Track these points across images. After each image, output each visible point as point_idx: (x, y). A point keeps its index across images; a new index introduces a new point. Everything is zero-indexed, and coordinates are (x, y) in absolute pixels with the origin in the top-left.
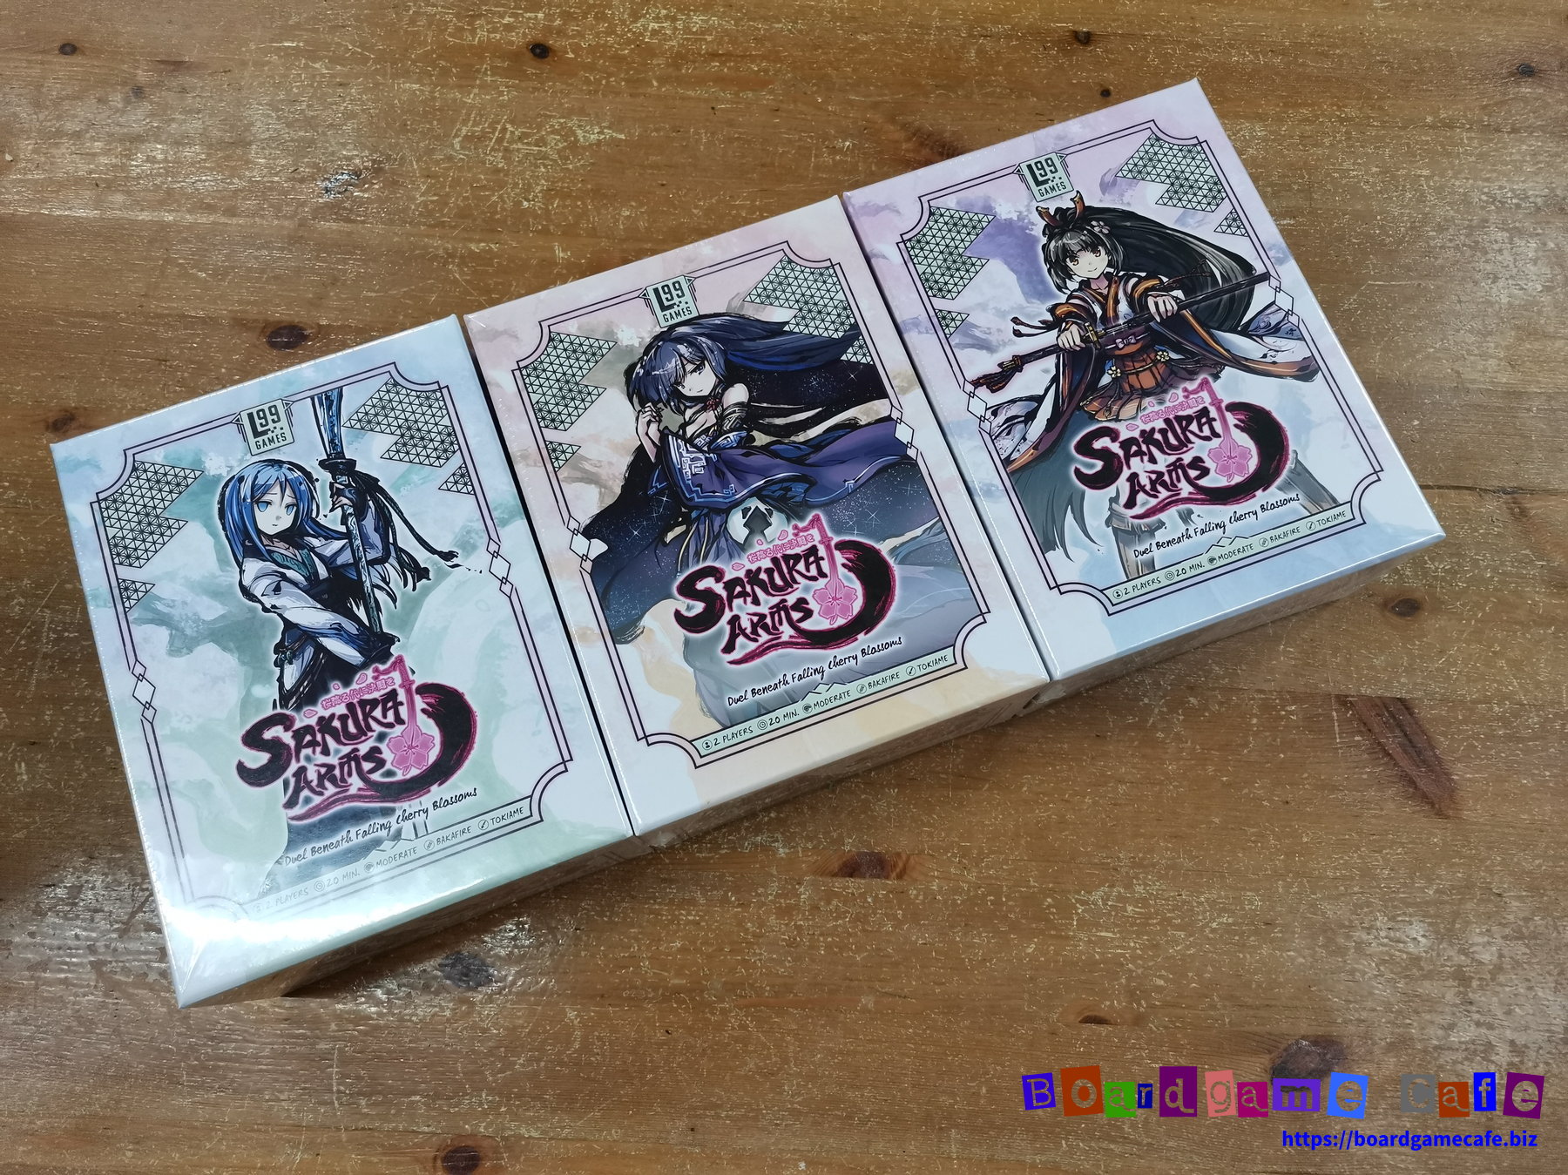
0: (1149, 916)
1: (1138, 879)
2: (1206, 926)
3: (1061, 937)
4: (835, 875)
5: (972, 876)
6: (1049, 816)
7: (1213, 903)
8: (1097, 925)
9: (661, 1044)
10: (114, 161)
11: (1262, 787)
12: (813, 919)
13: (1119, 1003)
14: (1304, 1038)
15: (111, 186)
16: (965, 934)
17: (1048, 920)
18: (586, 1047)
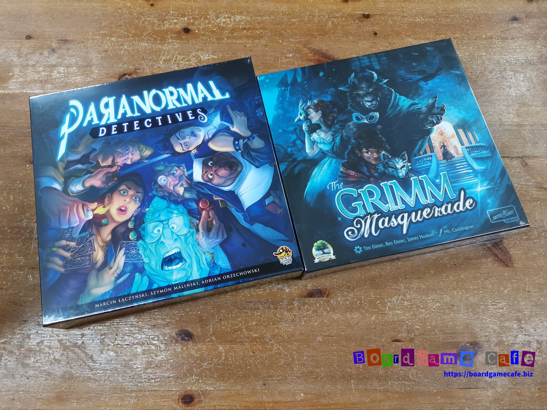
0: (412, 305)
1: (407, 293)
2: (432, 307)
3: (383, 314)
4: (305, 297)
5: (352, 295)
6: (376, 274)
7: (433, 300)
8: (395, 309)
9: (251, 356)
10: (47, 74)
11: (446, 260)
12: (299, 312)
13: (405, 335)
14: (467, 343)
15: (46, 82)
16: (351, 314)
17: (378, 308)
18: (226, 359)
